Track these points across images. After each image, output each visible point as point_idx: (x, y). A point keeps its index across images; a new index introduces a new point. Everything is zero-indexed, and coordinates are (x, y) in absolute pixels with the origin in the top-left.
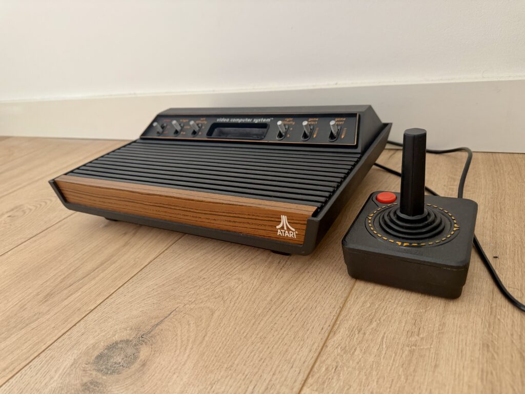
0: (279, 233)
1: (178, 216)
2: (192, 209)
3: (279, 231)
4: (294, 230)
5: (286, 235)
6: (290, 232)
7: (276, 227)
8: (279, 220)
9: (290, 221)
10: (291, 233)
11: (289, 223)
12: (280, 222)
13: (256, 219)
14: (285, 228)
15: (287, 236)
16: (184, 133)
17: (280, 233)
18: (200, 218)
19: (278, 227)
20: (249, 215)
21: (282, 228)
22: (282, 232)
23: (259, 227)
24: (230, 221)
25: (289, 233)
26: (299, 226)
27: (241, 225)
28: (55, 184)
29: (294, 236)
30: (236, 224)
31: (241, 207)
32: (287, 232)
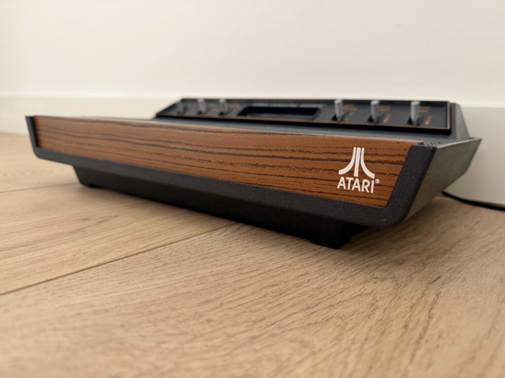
0: (341, 183)
2: (201, 146)
3: (342, 179)
4: (372, 175)
5: (354, 186)
6: (364, 181)
7: (338, 171)
8: (347, 157)
9: (370, 158)
10: (366, 184)
11: (365, 161)
12: (349, 161)
13: (303, 159)
14: (356, 174)
15: (356, 189)
17: (344, 185)
18: (210, 162)
19: (341, 172)
20: (293, 151)
21: (351, 173)
22: (347, 182)
23: (306, 175)
24: (256, 165)
25: (361, 184)
26: (385, 168)
27: (276, 171)
30: (267, 170)
31: (282, 137)
32: (357, 181)
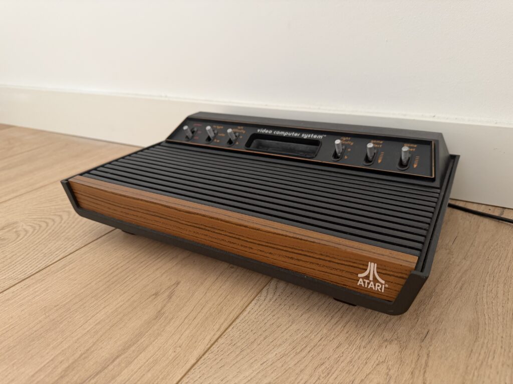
0: (360, 282)
1: (222, 242)
2: (243, 236)
3: (361, 280)
4: (383, 282)
5: (370, 286)
6: (377, 284)
7: (357, 274)
8: (364, 267)
9: (379, 271)
10: (378, 286)
11: (377, 272)
12: (366, 270)
13: (330, 261)
14: (371, 278)
15: (371, 288)
16: (218, 141)
17: (362, 283)
18: (252, 248)
19: (360, 275)
20: (321, 255)
21: (367, 277)
22: (364, 282)
23: (333, 272)
24: (292, 258)
25: (375, 285)
26: (391, 279)
27: (308, 265)
28: (68, 185)
29: (381, 289)
30: (300, 263)
31: (312, 244)
32: (372, 283)
